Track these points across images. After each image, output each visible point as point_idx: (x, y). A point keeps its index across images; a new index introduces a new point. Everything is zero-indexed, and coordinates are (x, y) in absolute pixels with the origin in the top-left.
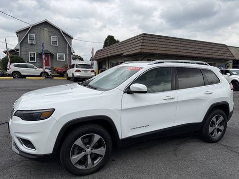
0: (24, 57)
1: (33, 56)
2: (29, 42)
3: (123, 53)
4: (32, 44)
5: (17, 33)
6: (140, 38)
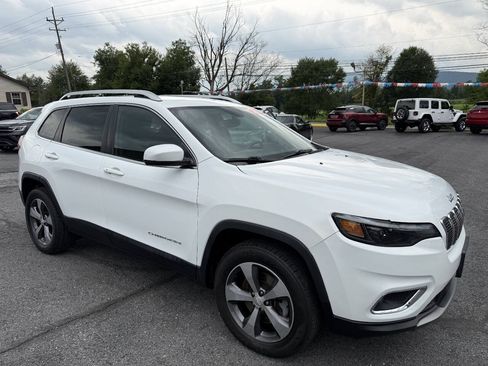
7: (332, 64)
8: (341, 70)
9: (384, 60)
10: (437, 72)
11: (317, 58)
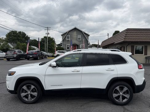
0: (64, 47)
1: (68, 47)
2: (67, 40)
3: (114, 42)
4: (68, 41)
5: (62, 35)
6: (125, 32)
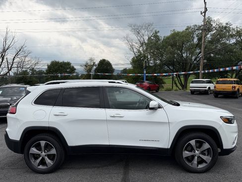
7: (69, 64)
8: (73, 67)
9: (92, 64)
10: (114, 70)
11: (61, 61)
